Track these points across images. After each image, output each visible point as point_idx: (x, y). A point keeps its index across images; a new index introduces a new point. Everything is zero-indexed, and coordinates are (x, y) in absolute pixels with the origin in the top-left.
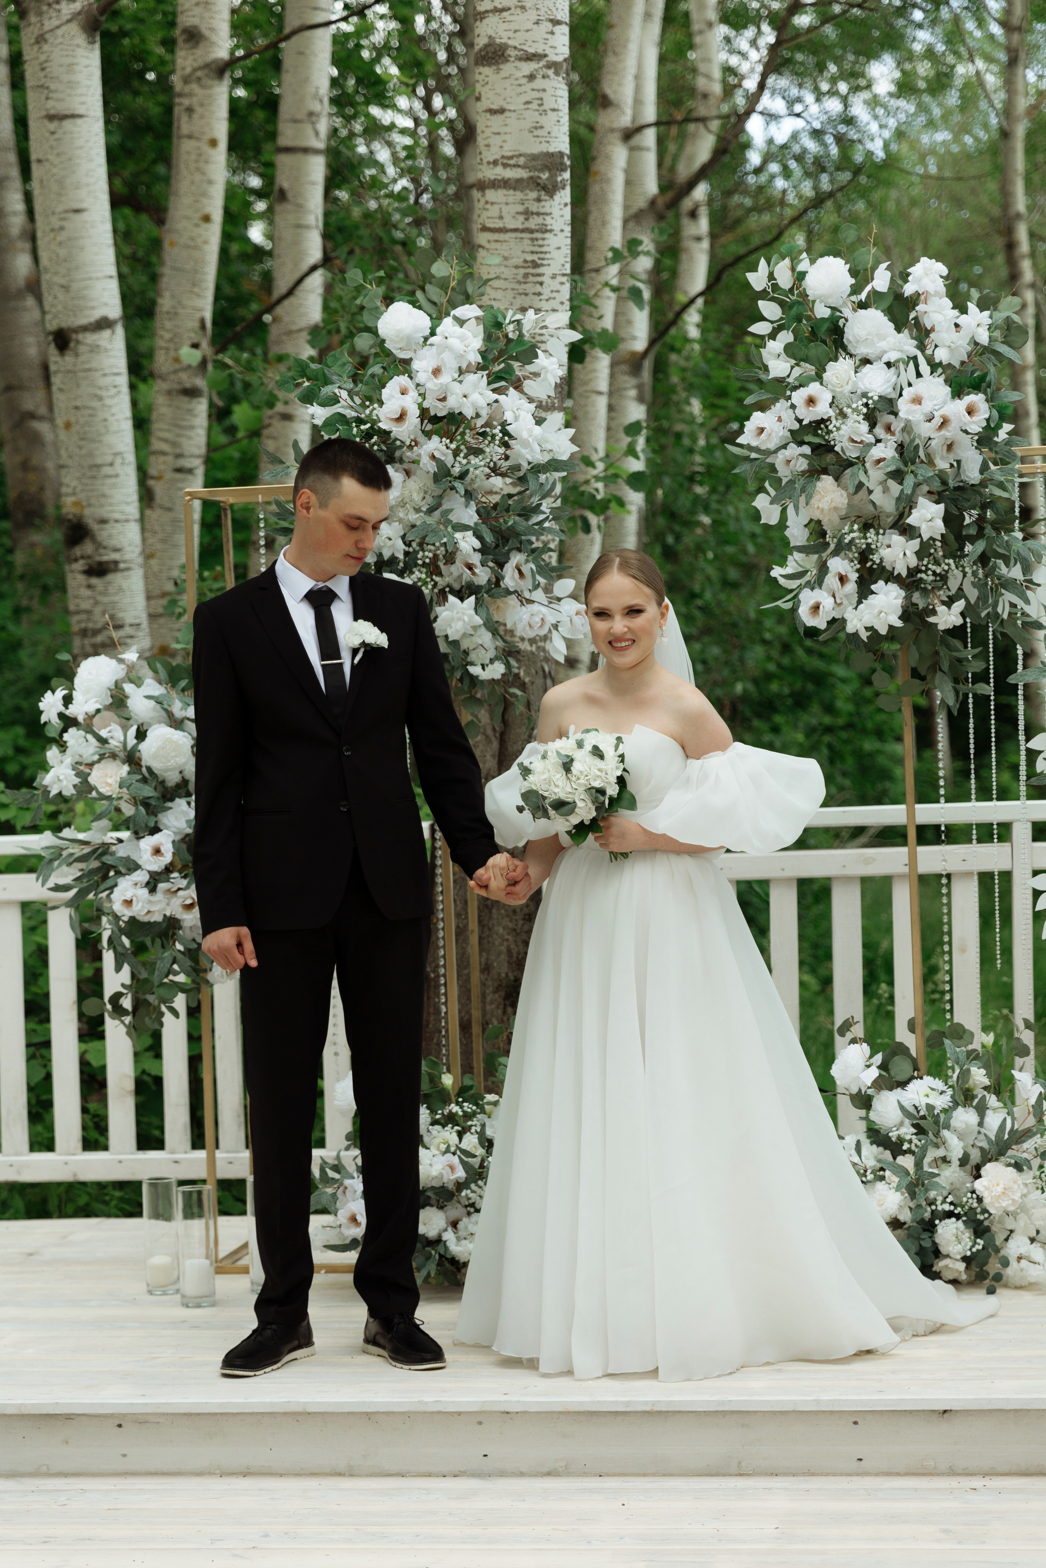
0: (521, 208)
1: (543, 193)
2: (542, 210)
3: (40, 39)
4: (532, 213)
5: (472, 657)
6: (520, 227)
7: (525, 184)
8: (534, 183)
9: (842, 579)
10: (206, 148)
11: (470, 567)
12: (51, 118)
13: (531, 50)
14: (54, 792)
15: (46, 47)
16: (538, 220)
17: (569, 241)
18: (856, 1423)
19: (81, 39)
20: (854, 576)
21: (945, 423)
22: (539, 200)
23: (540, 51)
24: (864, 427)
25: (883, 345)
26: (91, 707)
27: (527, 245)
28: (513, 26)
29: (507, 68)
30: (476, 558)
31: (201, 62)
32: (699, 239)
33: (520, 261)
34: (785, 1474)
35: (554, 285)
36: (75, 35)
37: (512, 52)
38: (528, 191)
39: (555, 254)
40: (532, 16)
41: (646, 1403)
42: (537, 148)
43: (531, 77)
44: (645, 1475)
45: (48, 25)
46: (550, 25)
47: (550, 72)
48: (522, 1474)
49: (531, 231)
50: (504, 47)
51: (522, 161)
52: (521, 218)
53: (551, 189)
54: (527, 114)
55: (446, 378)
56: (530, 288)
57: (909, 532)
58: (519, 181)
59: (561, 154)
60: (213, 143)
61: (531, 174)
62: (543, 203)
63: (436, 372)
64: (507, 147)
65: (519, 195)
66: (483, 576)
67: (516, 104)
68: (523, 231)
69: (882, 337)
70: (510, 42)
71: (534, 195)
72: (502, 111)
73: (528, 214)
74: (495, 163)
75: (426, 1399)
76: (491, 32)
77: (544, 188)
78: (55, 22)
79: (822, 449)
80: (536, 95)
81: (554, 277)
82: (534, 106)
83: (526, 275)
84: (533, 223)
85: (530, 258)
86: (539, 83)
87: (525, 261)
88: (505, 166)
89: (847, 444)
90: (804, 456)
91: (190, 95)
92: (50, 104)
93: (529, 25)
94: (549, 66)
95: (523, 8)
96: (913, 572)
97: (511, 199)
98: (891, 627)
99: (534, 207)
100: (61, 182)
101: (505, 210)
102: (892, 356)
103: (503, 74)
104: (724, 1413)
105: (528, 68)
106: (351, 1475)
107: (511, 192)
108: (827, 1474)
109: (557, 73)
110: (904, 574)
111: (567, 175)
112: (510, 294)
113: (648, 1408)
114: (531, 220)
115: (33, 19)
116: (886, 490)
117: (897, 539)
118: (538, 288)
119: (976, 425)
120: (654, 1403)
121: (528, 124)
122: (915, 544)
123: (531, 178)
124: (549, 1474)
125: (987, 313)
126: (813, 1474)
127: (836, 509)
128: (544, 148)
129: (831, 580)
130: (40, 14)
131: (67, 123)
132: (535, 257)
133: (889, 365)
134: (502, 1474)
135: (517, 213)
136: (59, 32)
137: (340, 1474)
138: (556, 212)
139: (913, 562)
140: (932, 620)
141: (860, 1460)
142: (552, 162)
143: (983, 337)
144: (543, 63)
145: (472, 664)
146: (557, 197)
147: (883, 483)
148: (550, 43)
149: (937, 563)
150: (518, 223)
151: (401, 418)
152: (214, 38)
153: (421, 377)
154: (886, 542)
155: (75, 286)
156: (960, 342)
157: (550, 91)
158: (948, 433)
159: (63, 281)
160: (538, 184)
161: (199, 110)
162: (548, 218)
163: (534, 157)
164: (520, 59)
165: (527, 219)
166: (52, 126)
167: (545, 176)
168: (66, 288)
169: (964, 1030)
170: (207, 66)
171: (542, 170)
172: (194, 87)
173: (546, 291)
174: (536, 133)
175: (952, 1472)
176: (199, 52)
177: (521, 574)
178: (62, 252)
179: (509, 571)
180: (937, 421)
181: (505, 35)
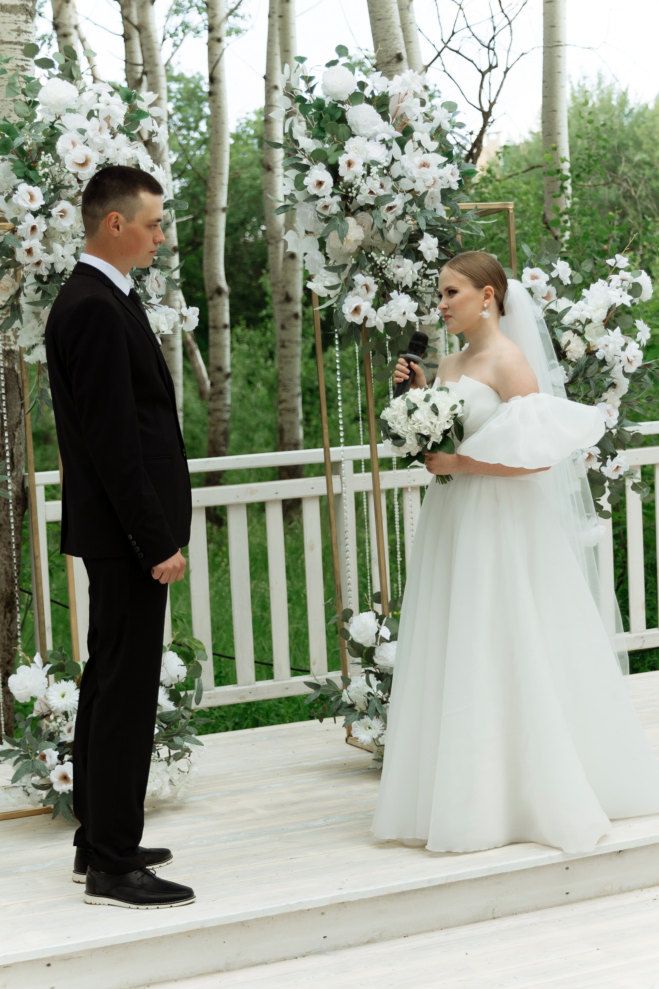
0: (15, 27)
1: (29, 17)
2: (28, 30)
4: (23, 31)
6: (14, 40)
7: (18, 9)
8: (24, 9)
9: (367, 288)
18: (567, 868)
20: (374, 286)
21: (434, 183)
22: (27, 22)
25: (376, 128)
33: (13, 65)
34: (522, 912)
38: (20, 15)
44: (432, 931)
48: (350, 946)
49: (21, 44)
52: (15, 34)
58: (15, 7)
61: (22, 2)
62: (29, 24)
63: (100, 130)
65: (13, 17)
68: (16, 43)
69: (375, 124)
71: (23, 18)
73: (19, 31)
75: (291, 903)
79: (349, 199)
87: (18, 66)
89: (367, 196)
90: (338, 203)
96: (414, 284)
97: (7, 20)
98: (408, 322)
102: (383, 137)
106: (228, 970)
107: (8, 14)
108: (547, 907)
114: (21, 36)
116: (395, 228)
122: (419, 265)
123: (23, 5)
124: (368, 942)
127: (356, 241)
129: (358, 288)
133: (383, 142)
134: (336, 948)
135: (12, 30)
137: (219, 971)
138: (33, 31)
139: (416, 277)
141: (567, 893)
143: (447, 126)
146: (34, 21)
147: (394, 223)
150: (13, 37)
154: (397, 263)
160: (27, 10)
162: (30, 35)
165: (19, 35)
175: (621, 891)
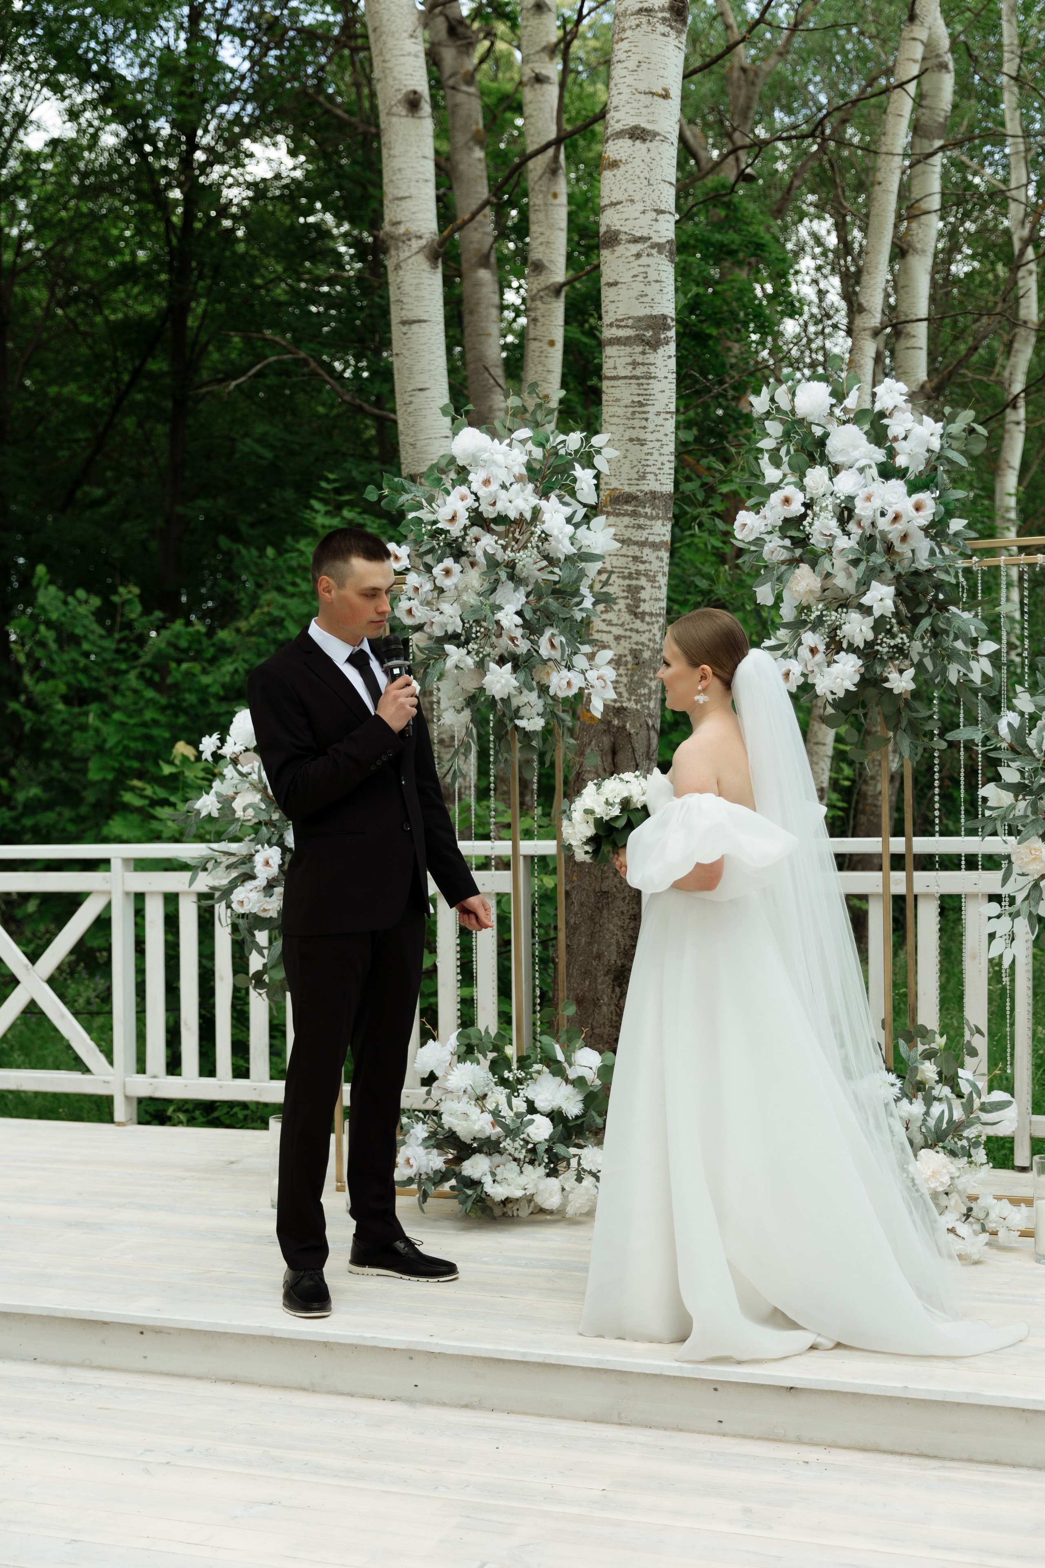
0: (629, 360)
1: (648, 347)
2: (647, 361)
3: (398, 267)
4: (638, 364)
5: (522, 712)
6: (629, 374)
7: (632, 341)
8: (640, 340)
9: (813, 651)
10: (546, 347)
11: (512, 639)
12: (404, 323)
13: (638, 234)
14: (204, 813)
15: (401, 272)
16: (644, 369)
17: (674, 386)
18: (716, 1390)
19: (426, 265)
20: (822, 648)
21: (896, 518)
22: (643, 353)
23: (645, 235)
24: (834, 523)
25: (856, 454)
26: (239, 748)
27: (634, 389)
28: (625, 216)
29: (620, 249)
30: (519, 632)
31: (543, 285)
32: (1018, 423)
33: (627, 402)
34: (659, 1428)
35: (659, 420)
36: (421, 263)
37: (623, 237)
38: (635, 346)
39: (659, 396)
40: (639, 207)
41: (539, 1355)
42: (642, 312)
43: (638, 256)
44: (543, 1416)
45: (403, 256)
46: (654, 214)
47: (654, 251)
48: (445, 1405)
49: (638, 378)
50: (617, 233)
51: (630, 322)
52: (630, 368)
53: (655, 345)
54: (634, 285)
55: (494, 487)
56: (637, 423)
57: (867, 611)
58: (628, 338)
59: (665, 317)
60: (552, 343)
61: (637, 332)
62: (648, 356)
63: (487, 482)
64: (619, 312)
65: (628, 349)
66: (523, 646)
67: (626, 277)
68: (631, 378)
69: (856, 447)
70: (623, 229)
71: (640, 349)
72: (616, 284)
73: (635, 364)
74: (611, 325)
76: (608, 222)
77: (648, 343)
78: (407, 254)
79: (801, 542)
80: (642, 269)
81: (658, 414)
82: (640, 278)
83: (634, 413)
84: (638, 372)
85: (636, 399)
86: (644, 260)
87: (634, 402)
88: (618, 327)
89: (820, 538)
90: (784, 547)
91: (536, 309)
92: (404, 313)
93: (637, 215)
94: (652, 247)
95: (632, 201)
96: (869, 644)
97: (622, 353)
98: (847, 691)
99: (640, 359)
100: (410, 369)
101: (618, 361)
102: (862, 463)
103: (617, 254)
104: (606, 1371)
105: (635, 248)
106: (314, 1391)
107: (623, 347)
108: (693, 1432)
109: (660, 252)
110: (862, 646)
111: (672, 333)
112: (622, 428)
113: (540, 1360)
114: (637, 369)
115: (393, 252)
116: (849, 575)
117: (854, 616)
118: (644, 423)
119: (925, 517)
120: (546, 1356)
121: (635, 293)
122: (870, 621)
123: (637, 336)
124: (466, 1406)
125: (940, 424)
126: (681, 1430)
127: (811, 591)
128: (648, 311)
129: (804, 651)
130: (397, 248)
131: (415, 327)
132: (641, 398)
133: (861, 470)
134: (430, 1402)
135: (627, 364)
136: (410, 261)
137: (304, 1389)
138: (659, 362)
139: (870, 636)
140: (886, 685)
141: (720, 1422)
142: (658, 323)
143: (936, 444)
144: (648, 244)
145: (521, 718)
146: (661, 351)
147: (846, 570)
148: (654, 228)
149: (893, 637)
150: (627, 372)
151: (453, 519)
152: (552, 267)
153: (474, 487)
154: (848, 619)
155: (419, 444)
156: (917, 450)
157: (653, 267)
158: (900, 526)
159: (411, 441)
160: (644, 341)
161: (541, 319)
162: (653, 367)
163: (639, 319)
164: (629, 242)
165: (634, 368)
166: (405, 329)
167: (649, 334)
168: (413, 445)
169: (927, 1031)
170: (547, 288)
171: (646, 329)
172: (538, 303)
173: (651, 426)
174: (644, 299)
176: (542, 278)
177: (553, 646)
178: (411, 420)
179: (544, 642)
180: (890, 516)
181: (618, 223)
